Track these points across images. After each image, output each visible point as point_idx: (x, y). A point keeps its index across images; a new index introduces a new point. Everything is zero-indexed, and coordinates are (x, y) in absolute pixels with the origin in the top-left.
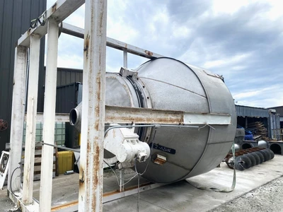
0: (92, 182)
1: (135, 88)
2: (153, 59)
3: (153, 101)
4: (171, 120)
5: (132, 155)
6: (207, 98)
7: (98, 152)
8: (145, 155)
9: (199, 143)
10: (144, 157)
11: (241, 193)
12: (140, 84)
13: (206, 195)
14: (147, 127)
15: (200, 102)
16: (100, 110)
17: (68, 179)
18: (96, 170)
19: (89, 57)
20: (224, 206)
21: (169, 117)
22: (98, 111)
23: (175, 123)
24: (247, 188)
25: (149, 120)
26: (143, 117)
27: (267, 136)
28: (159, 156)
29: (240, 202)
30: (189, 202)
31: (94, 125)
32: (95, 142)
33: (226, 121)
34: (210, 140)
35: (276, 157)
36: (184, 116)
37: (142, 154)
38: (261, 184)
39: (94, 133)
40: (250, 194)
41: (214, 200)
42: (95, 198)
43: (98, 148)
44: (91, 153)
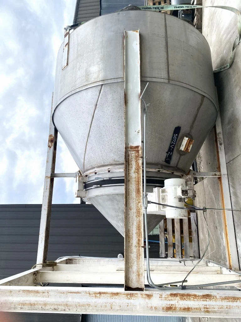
0: (208, 303)
4: (138, 170)
7: (176, 295)
21: (134, 175)
28: (182, 148)
31: (147, 300)
32: (166, 299)
39: (155, 300)
42: (227, 298)
44: (177, 304)
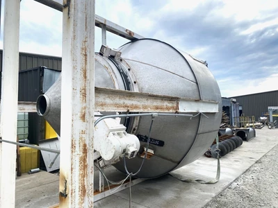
0: (77, 193)
1: (119, 70)
2: (134, 40)
3: (141, 86)
4: (168, 108)
5: (121, 150)
6: (197, 83)
7: (85, 151)
8: (135, 150)
9: (189, 133)
10: (134, 152)
11: (227, 184)
12: (124, 67)
13: (193, 188)
14: (134, 117)
15: (190, 88)
16: (87, 93)
17: (34, 179)
18: (84, 176)
19: (72, 16)
20: (215, 200)
21: (165, 104)
22: (84, 95)
23: (171, 111)
24: (231, 177)
25: (145, 107)
26: (138, 104)
27: (229, 124)
29: (229, 193)
30: (178, 199)
31: (79, 115)
32: (81, 138)
33: (214, 109)
34: (201, 130)
35: (244, 143)
36: (180, 103)
37: (131, 149)
38: (241, 173)
39: (80, 125)
40: (235, 184)
41: (202, 193)
43: (85, 145)
44: (76, 153)
